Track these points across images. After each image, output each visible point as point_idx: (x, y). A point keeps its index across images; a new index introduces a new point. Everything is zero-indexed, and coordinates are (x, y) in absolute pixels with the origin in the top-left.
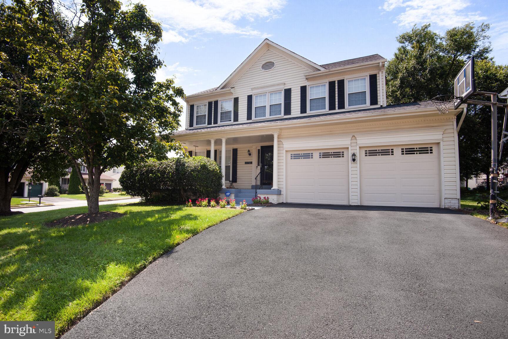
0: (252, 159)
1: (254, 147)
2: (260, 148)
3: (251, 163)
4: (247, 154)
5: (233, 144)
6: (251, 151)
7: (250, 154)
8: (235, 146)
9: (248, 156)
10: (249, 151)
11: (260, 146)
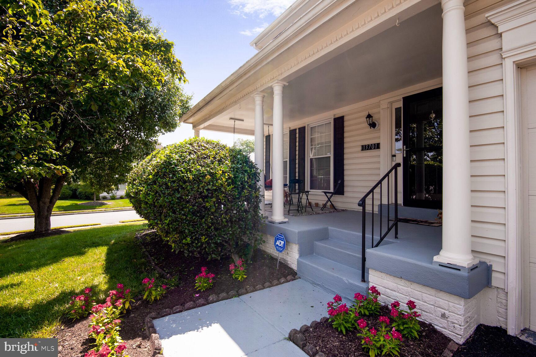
0: (379, 137)
1: (384, 105)
2: (400, 104)
3: (377, 146)
4: (366, 125)
5: (333, 108)
6: (375, 117)
7: (373, 125)
8: (338, 112)
9: (368, 129)
10: (369, 116)
11: (401, 98)
